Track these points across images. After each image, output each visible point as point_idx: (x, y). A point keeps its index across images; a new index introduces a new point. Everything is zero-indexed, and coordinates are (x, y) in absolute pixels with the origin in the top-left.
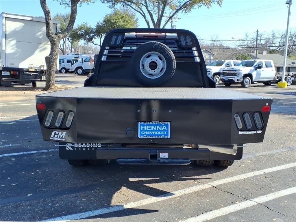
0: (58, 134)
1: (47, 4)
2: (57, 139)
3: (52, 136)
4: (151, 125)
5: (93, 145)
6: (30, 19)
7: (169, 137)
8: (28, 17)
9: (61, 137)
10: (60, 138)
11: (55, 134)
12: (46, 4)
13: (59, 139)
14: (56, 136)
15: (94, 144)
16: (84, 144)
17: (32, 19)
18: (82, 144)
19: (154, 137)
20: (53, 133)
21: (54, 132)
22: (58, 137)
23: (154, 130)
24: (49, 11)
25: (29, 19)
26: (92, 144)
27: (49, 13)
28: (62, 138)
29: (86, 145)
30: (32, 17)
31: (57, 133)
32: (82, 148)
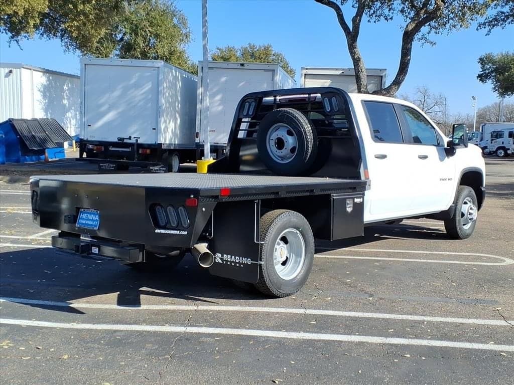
1: (357, 47)
4: (88, 213)
6: (339, 72)
7: (97, 229)
8: (337, 70)
12: (355, 48)
17: (343, 73)
19: (87, 227)
23: (89, 219)
24: (359, 58)
25: (338, 74)
27: (359, 60)
30: (343, 70)
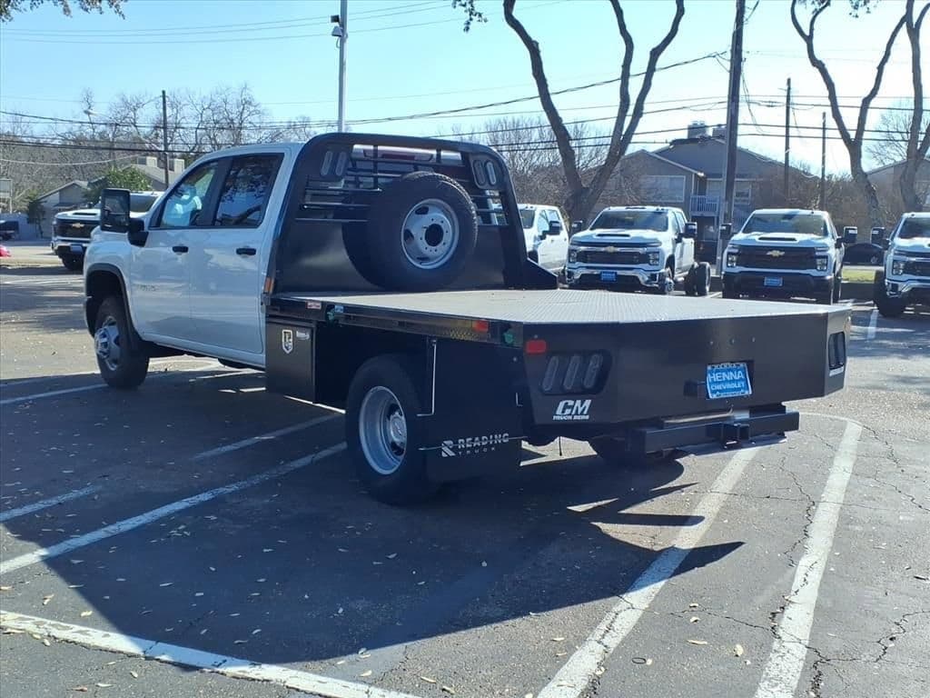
0: (572, 407)
2: (570, 417)
3: (559, 411)
4: (722, 371)
5: (494, 438)
7: (751, 393)
9: (579, 412)
10: (577, 414)
11: (566, 406)
13: (575, 417)
14: (568, 411)
15: (496, 436)
16: (477, 439)
18: (473, 441)
19: (730, 395)
20: (562, 404)
21: (564, 402)
22: (574, 412)
23: (727, 381)
26: (491, 437)
28: (582, 414)
29: (480, 440)
31: (571, 403)
32: (472, 449)
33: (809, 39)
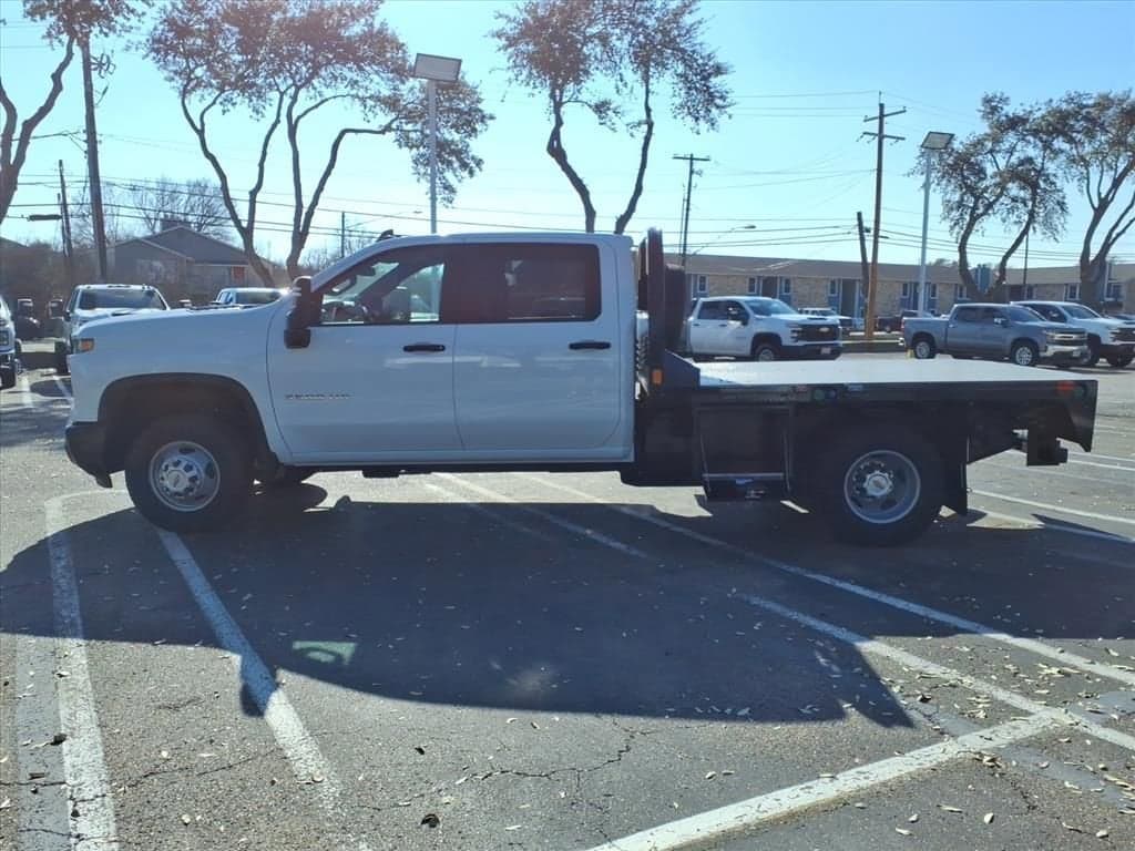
33: (201, 133)
